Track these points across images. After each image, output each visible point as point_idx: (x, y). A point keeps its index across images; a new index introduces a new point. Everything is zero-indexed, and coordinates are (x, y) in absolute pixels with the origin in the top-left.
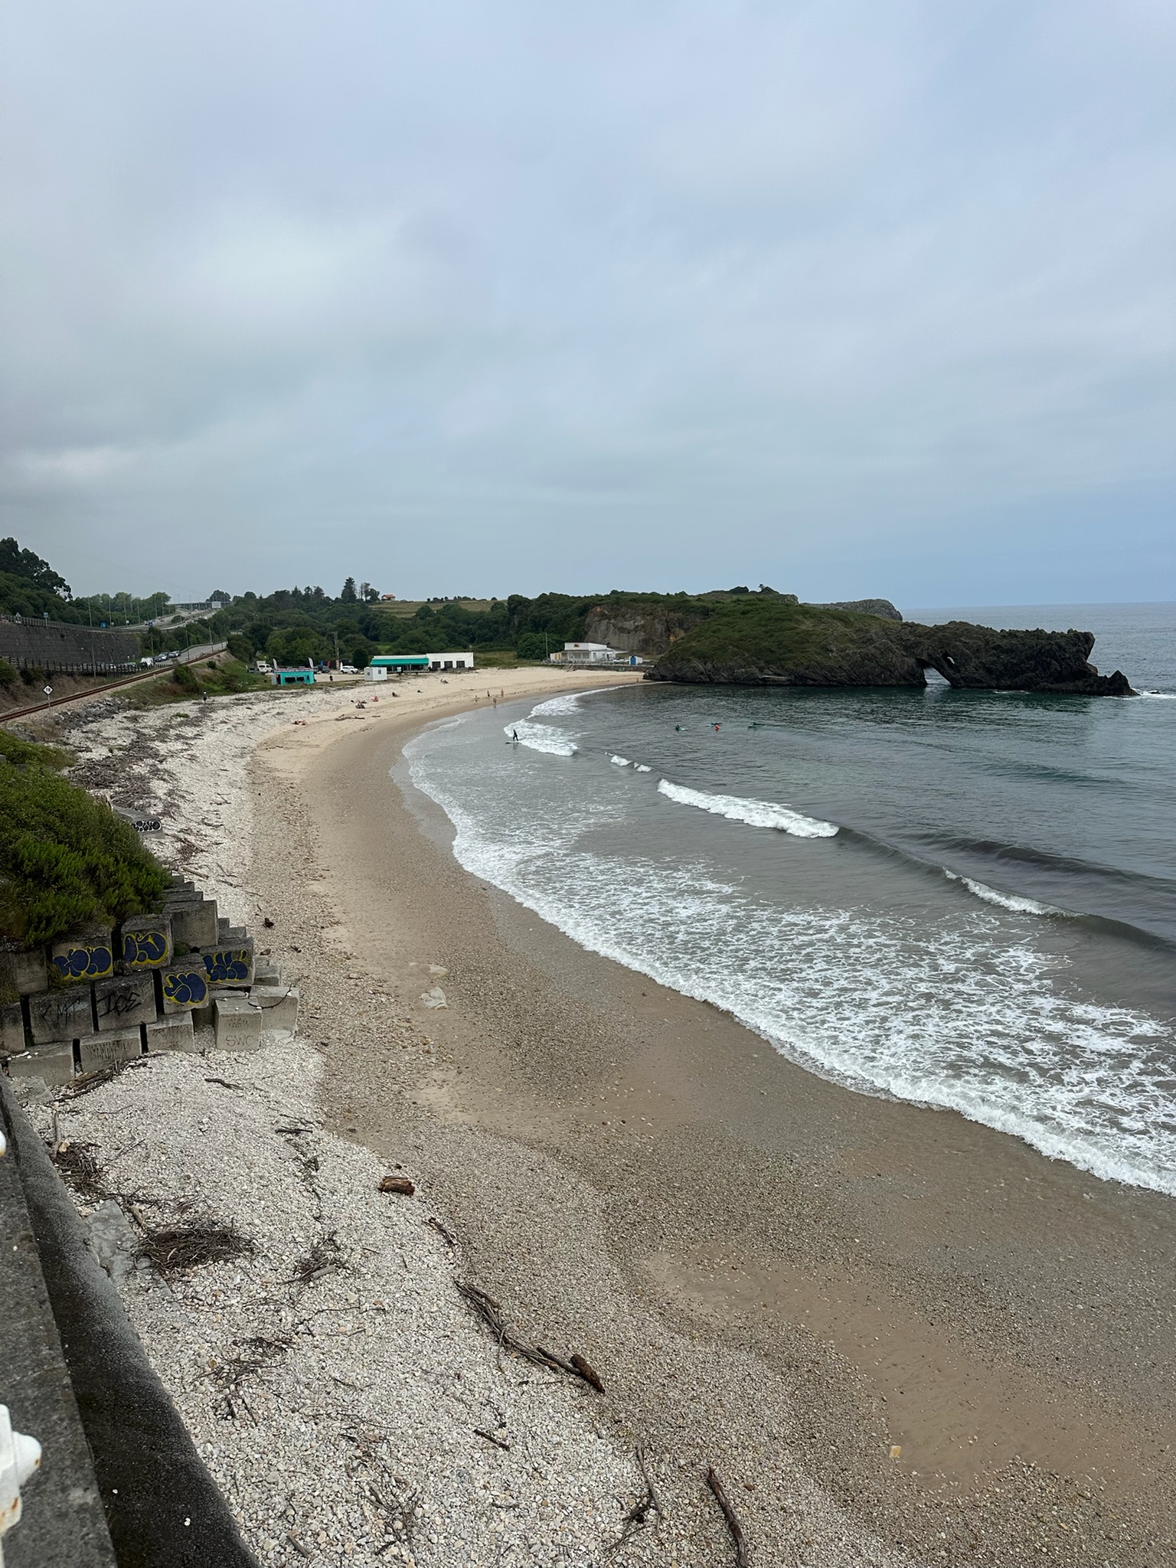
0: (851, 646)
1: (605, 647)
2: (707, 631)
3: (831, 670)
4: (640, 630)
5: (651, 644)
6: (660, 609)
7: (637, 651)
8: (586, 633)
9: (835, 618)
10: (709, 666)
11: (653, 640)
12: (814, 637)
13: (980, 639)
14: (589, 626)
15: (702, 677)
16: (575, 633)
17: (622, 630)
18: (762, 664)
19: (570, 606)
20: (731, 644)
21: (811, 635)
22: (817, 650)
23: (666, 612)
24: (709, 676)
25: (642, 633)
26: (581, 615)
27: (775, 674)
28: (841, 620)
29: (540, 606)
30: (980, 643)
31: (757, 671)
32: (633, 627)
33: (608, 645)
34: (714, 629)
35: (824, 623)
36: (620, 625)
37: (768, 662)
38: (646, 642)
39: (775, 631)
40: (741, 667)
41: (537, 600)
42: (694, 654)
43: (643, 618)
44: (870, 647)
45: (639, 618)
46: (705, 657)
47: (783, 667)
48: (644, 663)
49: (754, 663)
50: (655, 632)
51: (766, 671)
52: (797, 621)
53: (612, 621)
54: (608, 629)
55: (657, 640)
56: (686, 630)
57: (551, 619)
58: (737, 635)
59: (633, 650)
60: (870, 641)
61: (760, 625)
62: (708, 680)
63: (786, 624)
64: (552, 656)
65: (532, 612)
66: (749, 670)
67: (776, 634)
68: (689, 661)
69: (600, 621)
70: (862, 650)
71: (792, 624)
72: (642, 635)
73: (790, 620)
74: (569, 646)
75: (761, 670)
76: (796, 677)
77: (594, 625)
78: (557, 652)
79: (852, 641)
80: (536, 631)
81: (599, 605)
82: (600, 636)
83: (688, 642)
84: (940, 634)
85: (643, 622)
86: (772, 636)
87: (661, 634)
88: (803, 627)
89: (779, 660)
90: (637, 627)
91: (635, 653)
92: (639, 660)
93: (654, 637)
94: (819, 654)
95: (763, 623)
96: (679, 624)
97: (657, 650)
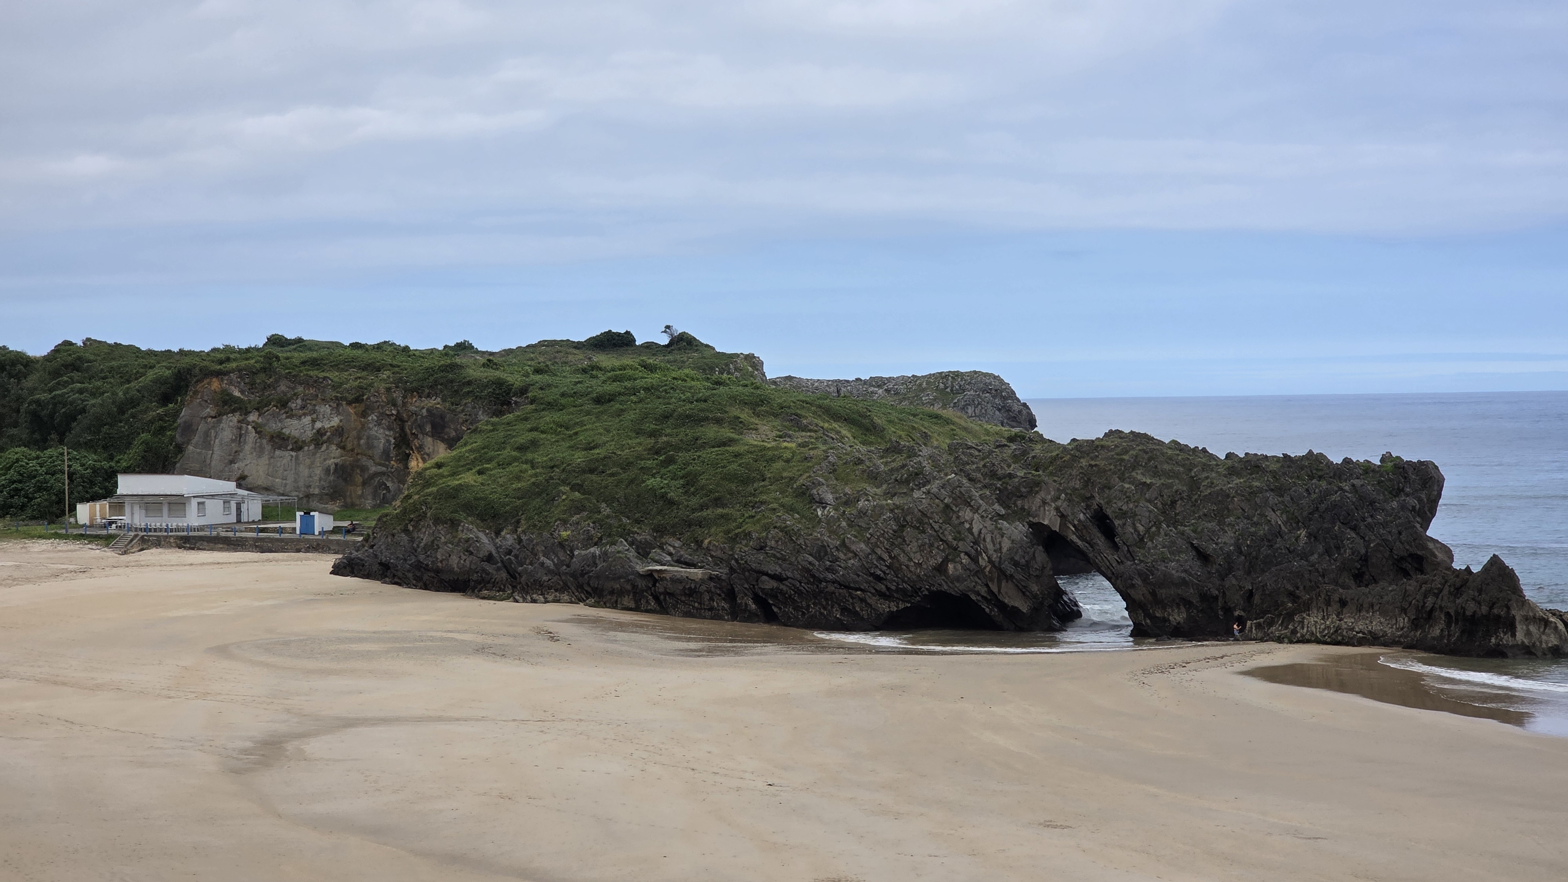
0: (872, 490)
1: (229, 486)
2: (502, 446)
3: (822, 552)
4: (329, 441)
5: (359, 479)
6: (382, 387)
7: (321, 498)
8: (180, 449)
9: (835, 416)
10: (508, 539)
11: (364, 469)
12: (779, 465)
13: (1176, 475)
14: (189, 429)
15: (490, 568)
16: (148, 448)
17: (280, 441)
18: (644, 535)
19: (137, 377)
20: (564, 482)
21: (772, 460)
22: (788, 500)
23: (398, 395)
24: (506, 566)
25: (334, 450)
26: (165, 399)
27: (679, 562)
28: (848, 420)
29: (56, 374)
30: (1178, 486)
31: (632, 554)
32: (309, 434)
33: (241, 481)
34: (521, 440)
35: (805, 429)
36: (274, 426)
37: (660, 530)
38: (343, 473)
39: (678, 449)
40: (589, 541)
41: (49, 358)
42: (468, 508)
43: (337, 410)
44: (917, 494)
45: (325, 409)
46: (495, 516)
47: (699, 543)
48: (336, 530)
49: (625, 534)
50: (370, 446)
51: (655, 553)
52: (737, 424)
53: (253, 417)
54: (240, 438)
55: (373, 469)
56: (451, 444)
57: (83, 411)
58: (579, 458)
59: (308, 496)
60: (917, 478)
61: (639, 432)
62: (504, 575)
63: (711, 432)
64: (83, 512)
65: (32, 391)
66: (611, 549)
67: (682, 456)
68: (454, 524)
69: (219, 415)
70: (897, 500)
71: (726, 433)
72: (333, 455)
73: (719, 421)
74: (127, 484)
75: (643, 551)
76: (732, 570)
77: (202, 427)
78: (94, 498)
79: (873, 477)
80: (42, 444)
81: (219, 374)
82: (217, 454)
83: (453, 474)
84: (1084, 462)
85: (335, 421)
86: (670, 461)
87: (386, 454)
88: (752, 439)
89: (689, 524)
90: (320, 433)
91: (314, 504)
92: (322, 522)
93: (364, 461)
94: (791, 510)
95: (650, 426)
96: (434, 427)
97: (375, 495)
